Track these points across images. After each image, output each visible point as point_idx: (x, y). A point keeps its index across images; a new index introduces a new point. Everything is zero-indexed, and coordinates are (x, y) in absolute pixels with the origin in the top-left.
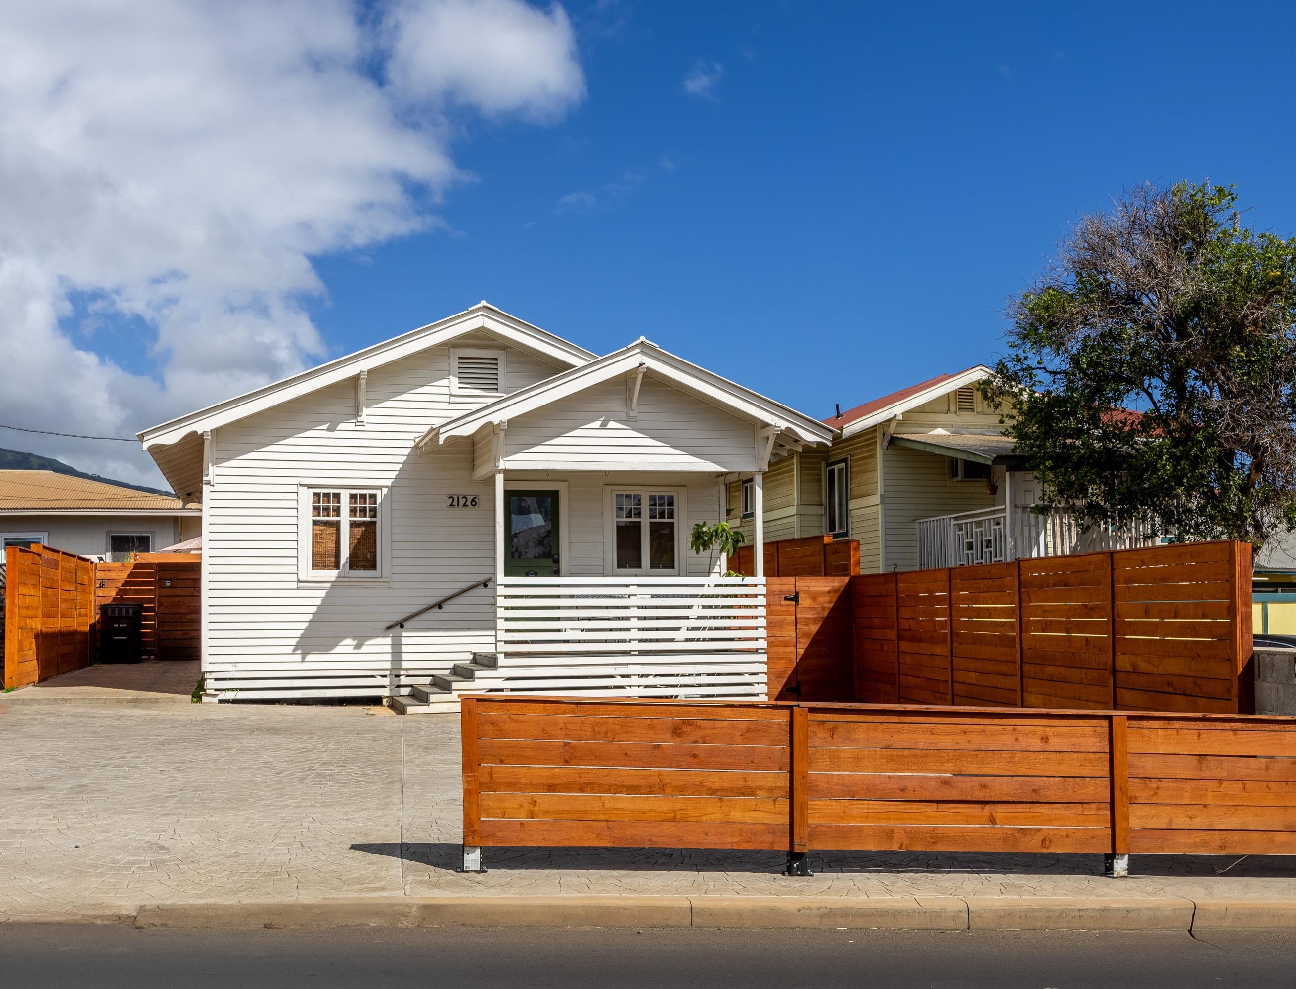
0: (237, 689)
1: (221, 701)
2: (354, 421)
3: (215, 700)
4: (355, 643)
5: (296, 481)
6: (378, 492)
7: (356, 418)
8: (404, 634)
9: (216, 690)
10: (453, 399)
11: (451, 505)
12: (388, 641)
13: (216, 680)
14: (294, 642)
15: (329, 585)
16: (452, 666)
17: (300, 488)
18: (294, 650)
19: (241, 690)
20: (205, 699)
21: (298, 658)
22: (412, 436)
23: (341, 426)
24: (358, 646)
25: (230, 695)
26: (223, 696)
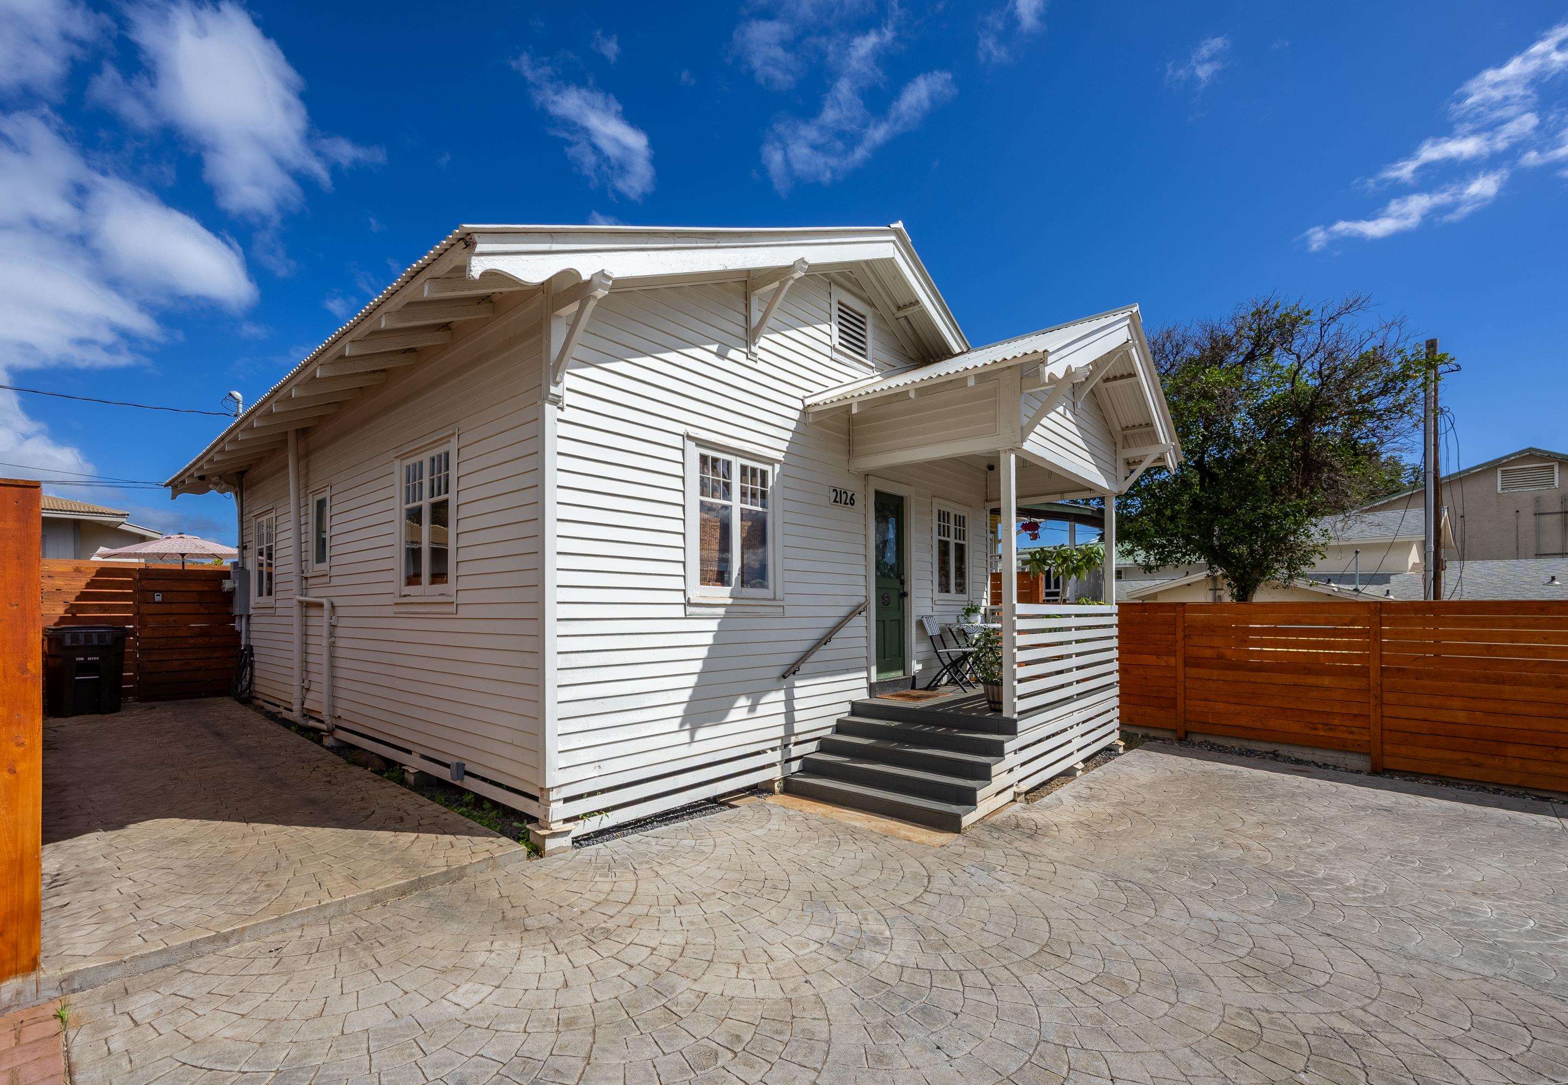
0: (599, 812)
1: (576, 840)
2: (745, 350)
3: (566, 841)
4: (749, 703)
5: (681, 429)
6: (768, 468)
7: (747, 345)
8: (797, 684)
9: (567, 821)
10: (835, 355)
11: (835, 501)
12: (781, 695)
13: (566, 800)
14: (679, 710)
15: (721, 611)
16: (834, 723)
17: (688, 443)
18: (682, 725)
19: (607, 810)
20: (550, 844)
21: (685, 737)
22: (800, 393)
23: (732, 354)
24: (752, 708)
25: (592, 825)
26: (579, 829)
